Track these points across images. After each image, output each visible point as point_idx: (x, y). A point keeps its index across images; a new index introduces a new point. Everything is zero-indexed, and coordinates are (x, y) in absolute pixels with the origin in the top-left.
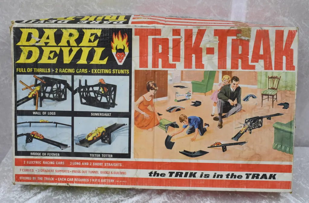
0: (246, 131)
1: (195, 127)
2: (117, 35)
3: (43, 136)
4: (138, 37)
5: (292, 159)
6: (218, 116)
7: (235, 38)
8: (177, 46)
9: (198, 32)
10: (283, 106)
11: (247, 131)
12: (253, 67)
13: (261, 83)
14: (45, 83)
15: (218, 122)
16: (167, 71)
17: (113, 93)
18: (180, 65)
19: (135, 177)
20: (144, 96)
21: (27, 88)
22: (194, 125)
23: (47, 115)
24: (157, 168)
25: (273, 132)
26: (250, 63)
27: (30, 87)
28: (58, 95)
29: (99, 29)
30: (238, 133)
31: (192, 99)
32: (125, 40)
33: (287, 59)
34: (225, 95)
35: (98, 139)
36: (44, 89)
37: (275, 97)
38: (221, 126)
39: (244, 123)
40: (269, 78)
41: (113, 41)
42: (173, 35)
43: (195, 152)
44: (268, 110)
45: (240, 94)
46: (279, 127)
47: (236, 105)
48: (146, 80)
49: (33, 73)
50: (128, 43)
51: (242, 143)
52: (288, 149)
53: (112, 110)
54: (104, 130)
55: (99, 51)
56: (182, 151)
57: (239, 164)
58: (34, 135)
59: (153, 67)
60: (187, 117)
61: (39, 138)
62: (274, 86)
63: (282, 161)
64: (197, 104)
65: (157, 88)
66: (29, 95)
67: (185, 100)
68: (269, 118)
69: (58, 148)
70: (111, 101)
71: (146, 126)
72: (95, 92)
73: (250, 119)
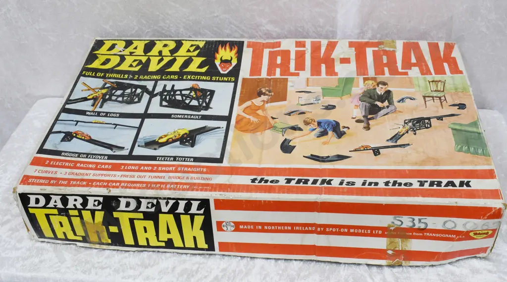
0: (407, 132)
1: (328, 130)
2: (224, 47)
3: (90, 137)
4: (251, 49)
5: (491, 162)
6: (362, 118)
7: (376, 49)
8: (301, 57)
9: (328, 44)
10: (458, 107)
11: (409, 132)
12: (406, 74)
13: (419, 86)
14: (116, 87)
15: (362, 125)
16: (287, 79)
17: (209, 97)
18: (306, 74)
19: (228, 183)
20: (253, 101)
21: (89, 90)
22: (326, 127)
23: (106, 116)
24: (265, 174)
25: (451, 133)
26: (400, 70)
27: (93, 89)
28: (129, 99)
29: (203, 41)
30: (396, 134)
31: (322, 103)
32: (234, 52)
33: (449, 66)
34: (370, 97)
35: (174, 141)
36: (112, 92)
37: (443, 98)
38: (368, 128)
39: (403, 124)
40: (429, 82)
41: (218, 53)
42: (296, 47)
43: (329, 157)
44: (437, 111)
45: (391, 97)
46: (458, 127)
47: (388, 107)
48: (258, 86)
49: (104, 77)
50: (237, 55)
51: (404, 145)
52: (480, 151)
53: (203, 113)
54: (188, 132)
55: (198, 61)
56: (309, 155)
57: (404, 170)
58: (76, 135)
59: (267, 76)
60: (316, 120)
61: (83, 138)
62: (439, 89)
63: (476, 165)
64: (330, 107)
65: (273, 94)
66: (89, 96)
67: (312, 104)
68: (440, 118)
69: (109, 150)
70: (204, 105)
71: (252, 130)
72: (182, 95)
73: (411, 120)
